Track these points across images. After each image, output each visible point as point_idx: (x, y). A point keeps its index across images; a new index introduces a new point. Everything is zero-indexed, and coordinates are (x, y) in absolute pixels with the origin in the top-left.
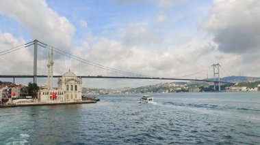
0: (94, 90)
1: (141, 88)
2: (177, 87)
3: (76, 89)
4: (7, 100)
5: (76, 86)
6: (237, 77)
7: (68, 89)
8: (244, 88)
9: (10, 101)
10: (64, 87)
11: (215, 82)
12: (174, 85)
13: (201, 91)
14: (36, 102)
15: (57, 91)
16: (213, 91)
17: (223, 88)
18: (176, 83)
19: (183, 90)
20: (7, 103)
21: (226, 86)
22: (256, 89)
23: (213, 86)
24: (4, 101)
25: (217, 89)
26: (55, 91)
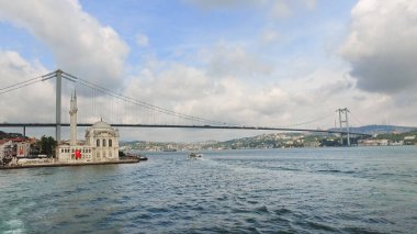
0: (158, 145)
1: (233, 141)
2: (286, 140)
3: (110, 145)
4: (10, 160)
5: (110, 141)
6: (380, 127)
7: (98, 145)
8: (385, 141)
9: (14, 161)
10: (93, 142)
11: (342, 134)
12: (284, 137)
13: (321, 146)
14: (52, 161)
15: (82, 147)
16: (340, 145)
17: (354, 141)
18: (287, 135)
19: (296, 145)
20: (10, 164)
21: (359, 138)
22: (401, 142)
23: (339, 139)
24: (6, 161)
25: (345, 143)
26: (79, 147)
